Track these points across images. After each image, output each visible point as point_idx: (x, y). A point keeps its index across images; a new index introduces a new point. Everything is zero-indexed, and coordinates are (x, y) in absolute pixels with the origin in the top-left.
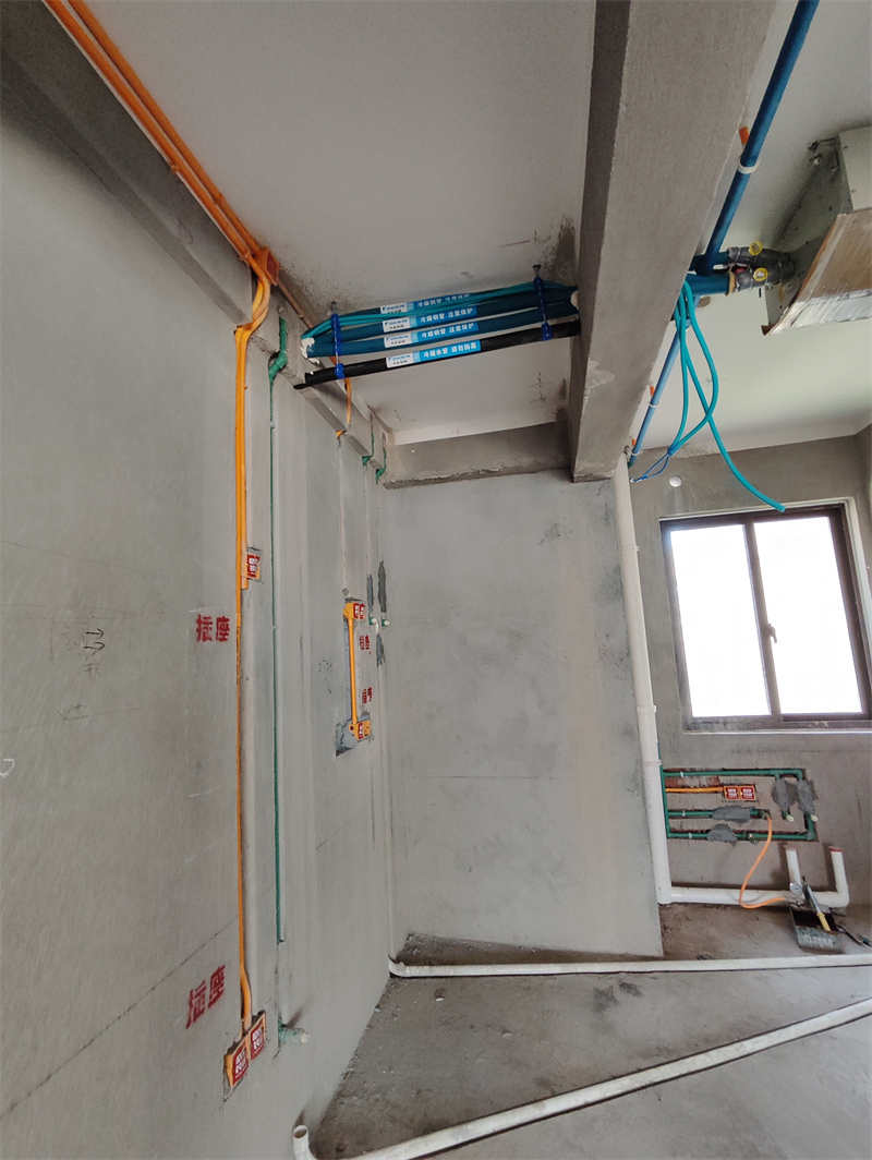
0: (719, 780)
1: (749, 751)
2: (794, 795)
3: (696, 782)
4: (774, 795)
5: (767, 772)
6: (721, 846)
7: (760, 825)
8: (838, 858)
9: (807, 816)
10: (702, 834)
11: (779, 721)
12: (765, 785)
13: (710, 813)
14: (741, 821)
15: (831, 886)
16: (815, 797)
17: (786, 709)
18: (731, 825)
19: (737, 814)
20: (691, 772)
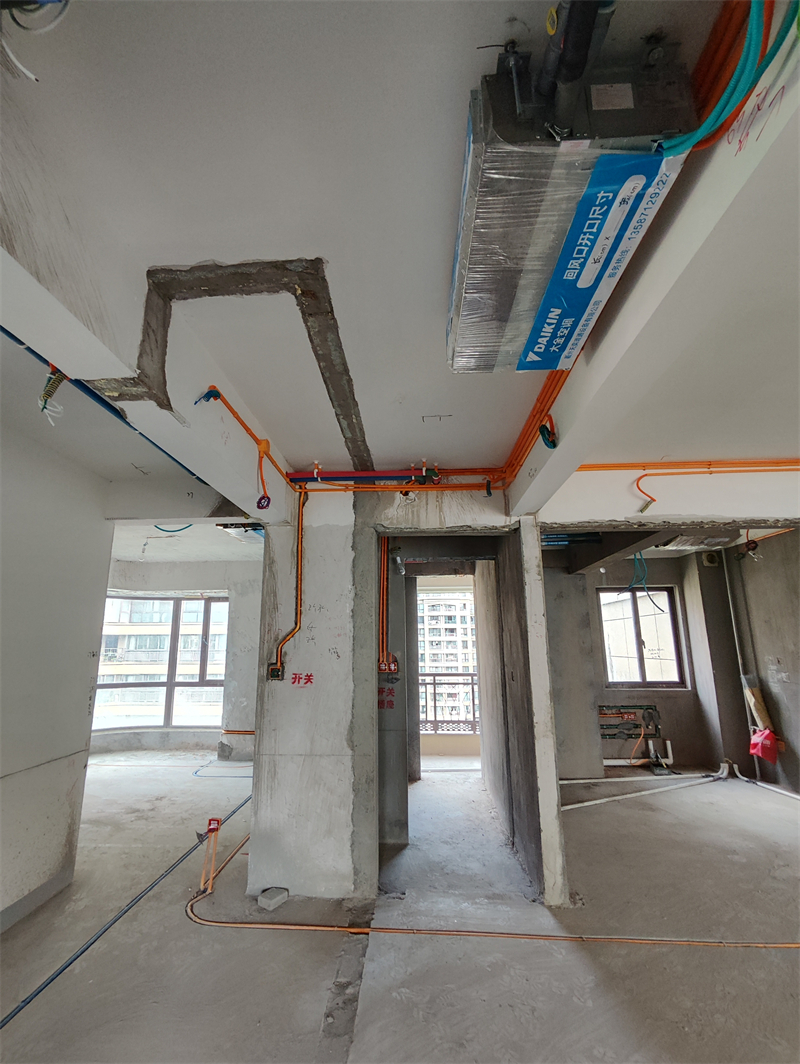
0: (620, 710)
1: (634, 698)
2: (651, 717)
3: (610, 712)
4: (643, 718)
5: (641, 707)
6: (621, 741)
7: (637, 731)
8: (668, 743)
9: (656, 727)
10: (613, 736)
11: (645, 684)
12: (640, 712)
13: (616, 726)
14: (629, 730)
15: (667, 757)
16: (659, 717)
17: (649, 679)
18: (626, 732)
19: (628, 727)
20: (608, 707)
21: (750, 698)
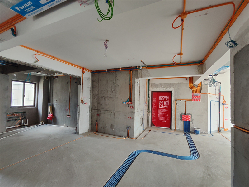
0: (14, 114)
1: (19, 110)
2: (24, 114)
5: (21, 112)
6: (13, 122)
7: (19, 118)
8: (28, 120)
9: (25, 117)
10: (10, 121)
11: (23, 106)
12: (20, 114)
13: (12, 118)
15: (26, 123)
16: (26, 114)
17: (25, 105)
18: (15, 119)
19: (16, 117)
20: (10, 113)
21: (49, 108)
